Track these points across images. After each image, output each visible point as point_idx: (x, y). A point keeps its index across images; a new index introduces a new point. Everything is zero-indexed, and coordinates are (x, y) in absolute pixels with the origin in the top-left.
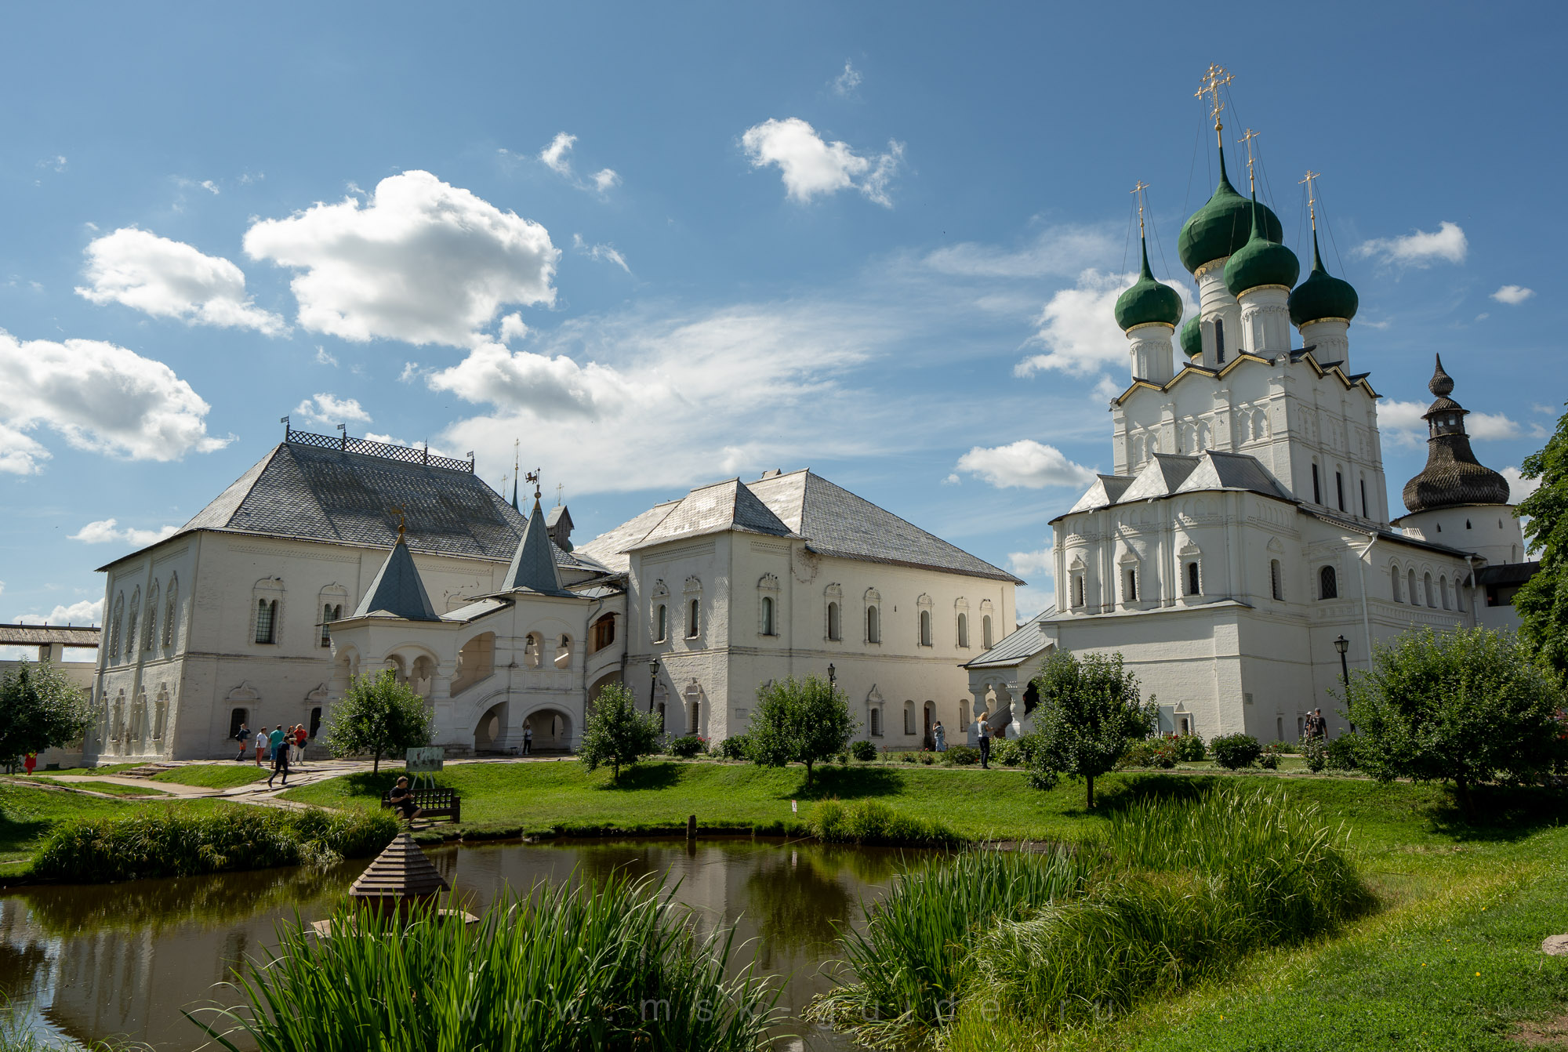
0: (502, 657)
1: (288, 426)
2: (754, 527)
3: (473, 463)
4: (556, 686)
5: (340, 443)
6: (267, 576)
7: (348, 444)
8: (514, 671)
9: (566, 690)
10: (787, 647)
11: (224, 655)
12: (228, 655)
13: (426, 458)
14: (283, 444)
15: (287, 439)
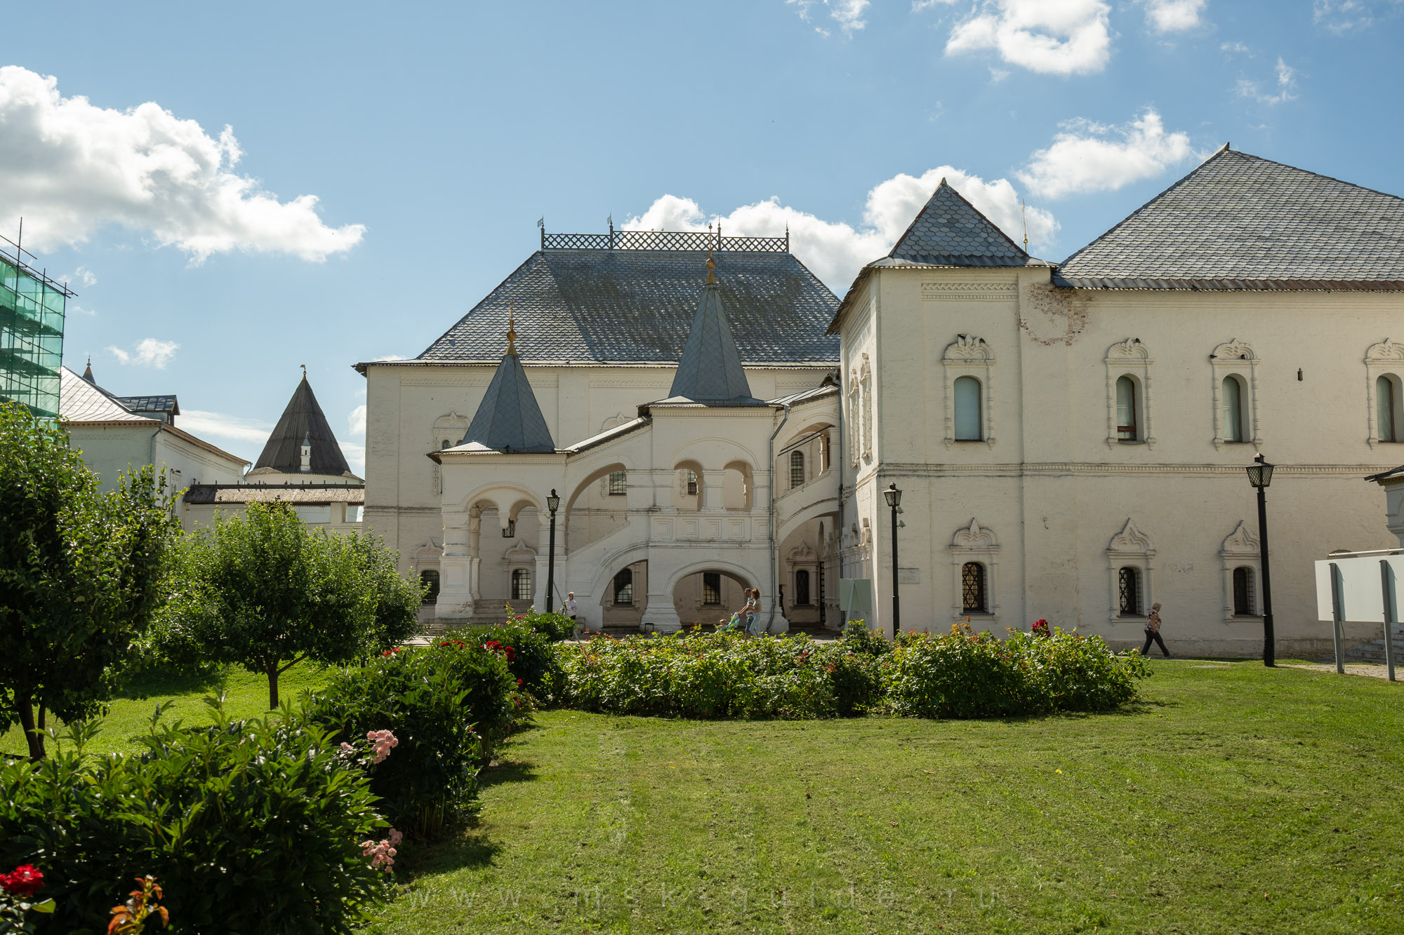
0: (638, 497)
1: (543, 230)
5: (606, 240)
6: (447, 412)
7: (617, 240)
11: (406, 509)
12: (411, 508)
14: (538, 252)
15: (543, 245)
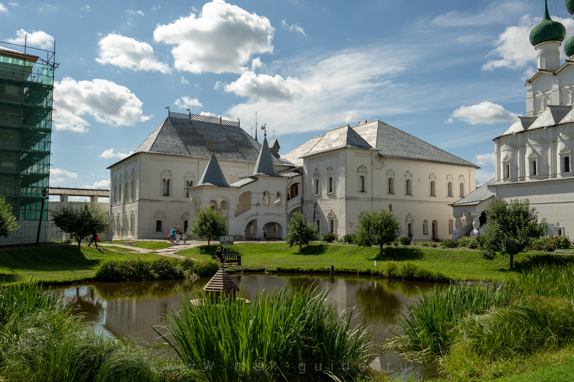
0: (254, 201)
1: (169, 111)
2: (356, 146)
3: (239, 123)
4: (275, 213)
5: (188, 116)
6: (165, 170)
7: (191, 117)
8: (259, 207)
9: (279, 215)
10: (371, 197)
11: (152, 200)
12: (154, 200)
13: (221, 121)
14: (168, 117)
15: (169, 115)
